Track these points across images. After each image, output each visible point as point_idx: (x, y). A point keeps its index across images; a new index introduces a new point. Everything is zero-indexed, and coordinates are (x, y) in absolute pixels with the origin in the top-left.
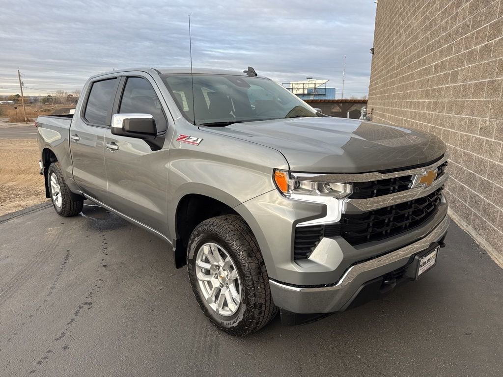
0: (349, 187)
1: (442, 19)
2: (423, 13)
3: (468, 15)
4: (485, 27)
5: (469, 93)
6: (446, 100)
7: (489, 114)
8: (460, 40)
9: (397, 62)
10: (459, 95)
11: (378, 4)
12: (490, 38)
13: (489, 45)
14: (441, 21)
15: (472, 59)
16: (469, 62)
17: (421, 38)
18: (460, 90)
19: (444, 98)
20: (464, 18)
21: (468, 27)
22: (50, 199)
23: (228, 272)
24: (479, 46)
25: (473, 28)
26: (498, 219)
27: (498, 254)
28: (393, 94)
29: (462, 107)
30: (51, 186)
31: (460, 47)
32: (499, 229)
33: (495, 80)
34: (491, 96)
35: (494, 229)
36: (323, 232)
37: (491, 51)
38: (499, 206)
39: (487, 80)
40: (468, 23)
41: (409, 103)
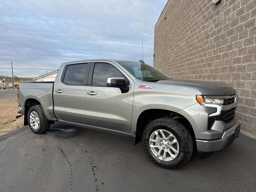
0: (222, 101)
1: (199, 43)
2: (187, 40)
3: (214, 42)
4: (224, 47)
5: (219, 71)
6: (206, 74)
7: (231, 79)
8: (210, 51)
9: (171, 60)
10: (214, 72)
11: (155, 35)
12: (227, 50)
13: (227, 53)
14: (198, 44)
15: (218, 58)
16: (217, 59)
17: (186, 50)
18: (213, 70)
19: (205, 73)
20: (212, 43)
21: (214, 46)
22: (29, 125)
23: (168, 142)
24: (221, 54)
25: (217, 47)
26: (243, 118)
27: (246, 132)
28: (171, 73)
29: (216, 76)
30: (29, 118)
31: (211, 54)
32: (244, 122)
33: (232, 66)
34: (231, 72)
35: (242, 123)
36: (215, 118)
37: (228, 55)
38: (243, 113)
39: (228, 66)
40: (214, 45)
41: (183, 77)
